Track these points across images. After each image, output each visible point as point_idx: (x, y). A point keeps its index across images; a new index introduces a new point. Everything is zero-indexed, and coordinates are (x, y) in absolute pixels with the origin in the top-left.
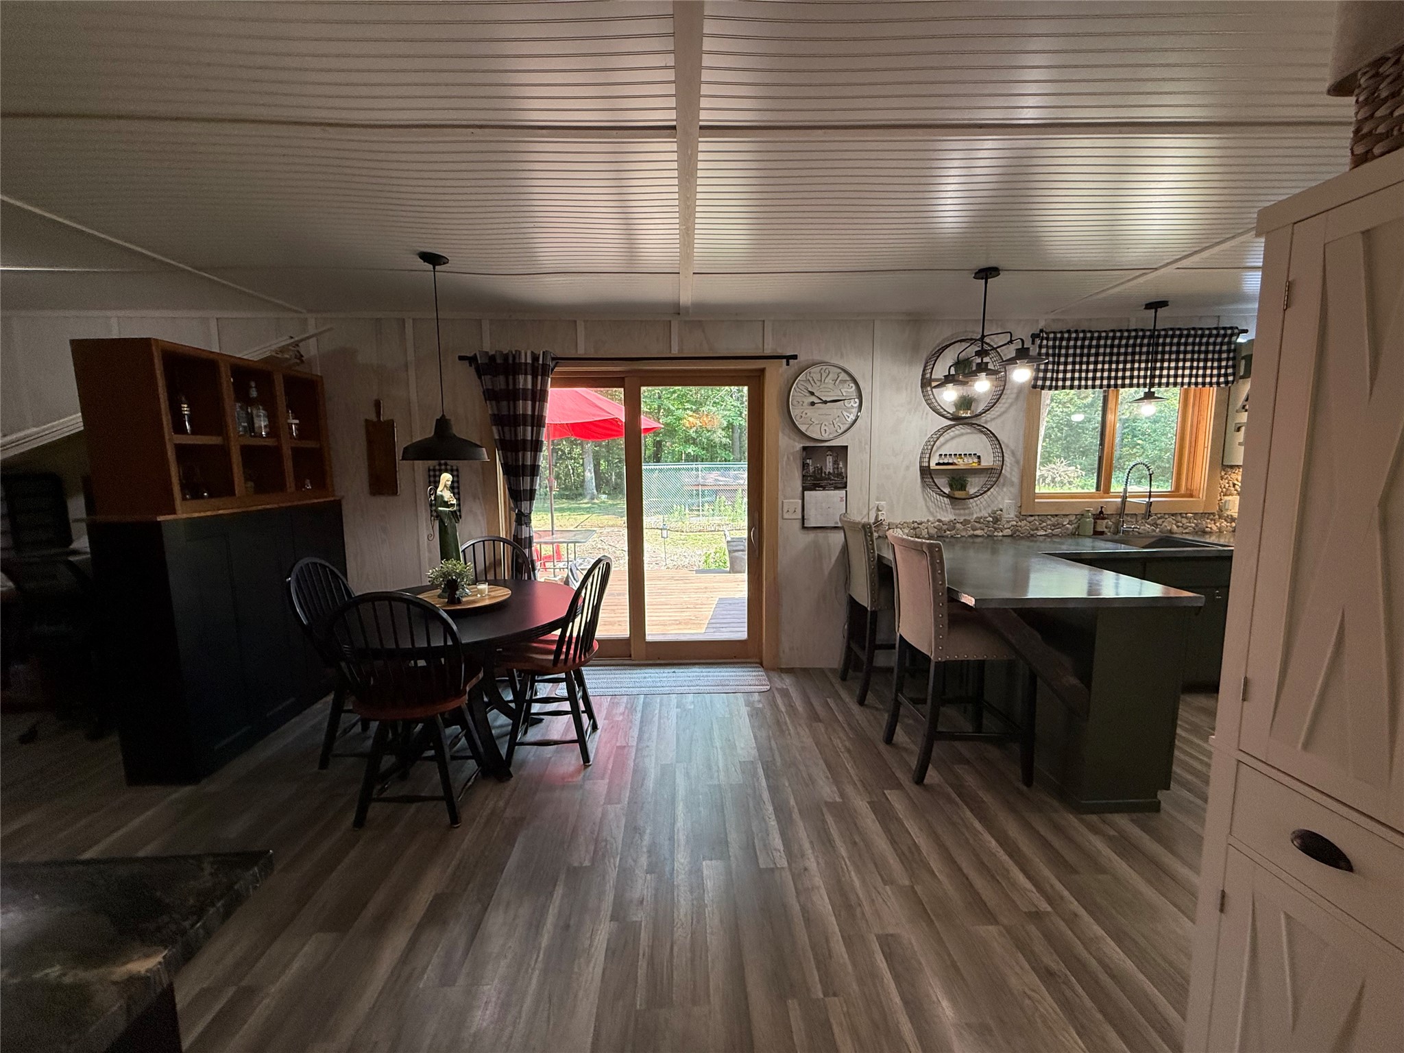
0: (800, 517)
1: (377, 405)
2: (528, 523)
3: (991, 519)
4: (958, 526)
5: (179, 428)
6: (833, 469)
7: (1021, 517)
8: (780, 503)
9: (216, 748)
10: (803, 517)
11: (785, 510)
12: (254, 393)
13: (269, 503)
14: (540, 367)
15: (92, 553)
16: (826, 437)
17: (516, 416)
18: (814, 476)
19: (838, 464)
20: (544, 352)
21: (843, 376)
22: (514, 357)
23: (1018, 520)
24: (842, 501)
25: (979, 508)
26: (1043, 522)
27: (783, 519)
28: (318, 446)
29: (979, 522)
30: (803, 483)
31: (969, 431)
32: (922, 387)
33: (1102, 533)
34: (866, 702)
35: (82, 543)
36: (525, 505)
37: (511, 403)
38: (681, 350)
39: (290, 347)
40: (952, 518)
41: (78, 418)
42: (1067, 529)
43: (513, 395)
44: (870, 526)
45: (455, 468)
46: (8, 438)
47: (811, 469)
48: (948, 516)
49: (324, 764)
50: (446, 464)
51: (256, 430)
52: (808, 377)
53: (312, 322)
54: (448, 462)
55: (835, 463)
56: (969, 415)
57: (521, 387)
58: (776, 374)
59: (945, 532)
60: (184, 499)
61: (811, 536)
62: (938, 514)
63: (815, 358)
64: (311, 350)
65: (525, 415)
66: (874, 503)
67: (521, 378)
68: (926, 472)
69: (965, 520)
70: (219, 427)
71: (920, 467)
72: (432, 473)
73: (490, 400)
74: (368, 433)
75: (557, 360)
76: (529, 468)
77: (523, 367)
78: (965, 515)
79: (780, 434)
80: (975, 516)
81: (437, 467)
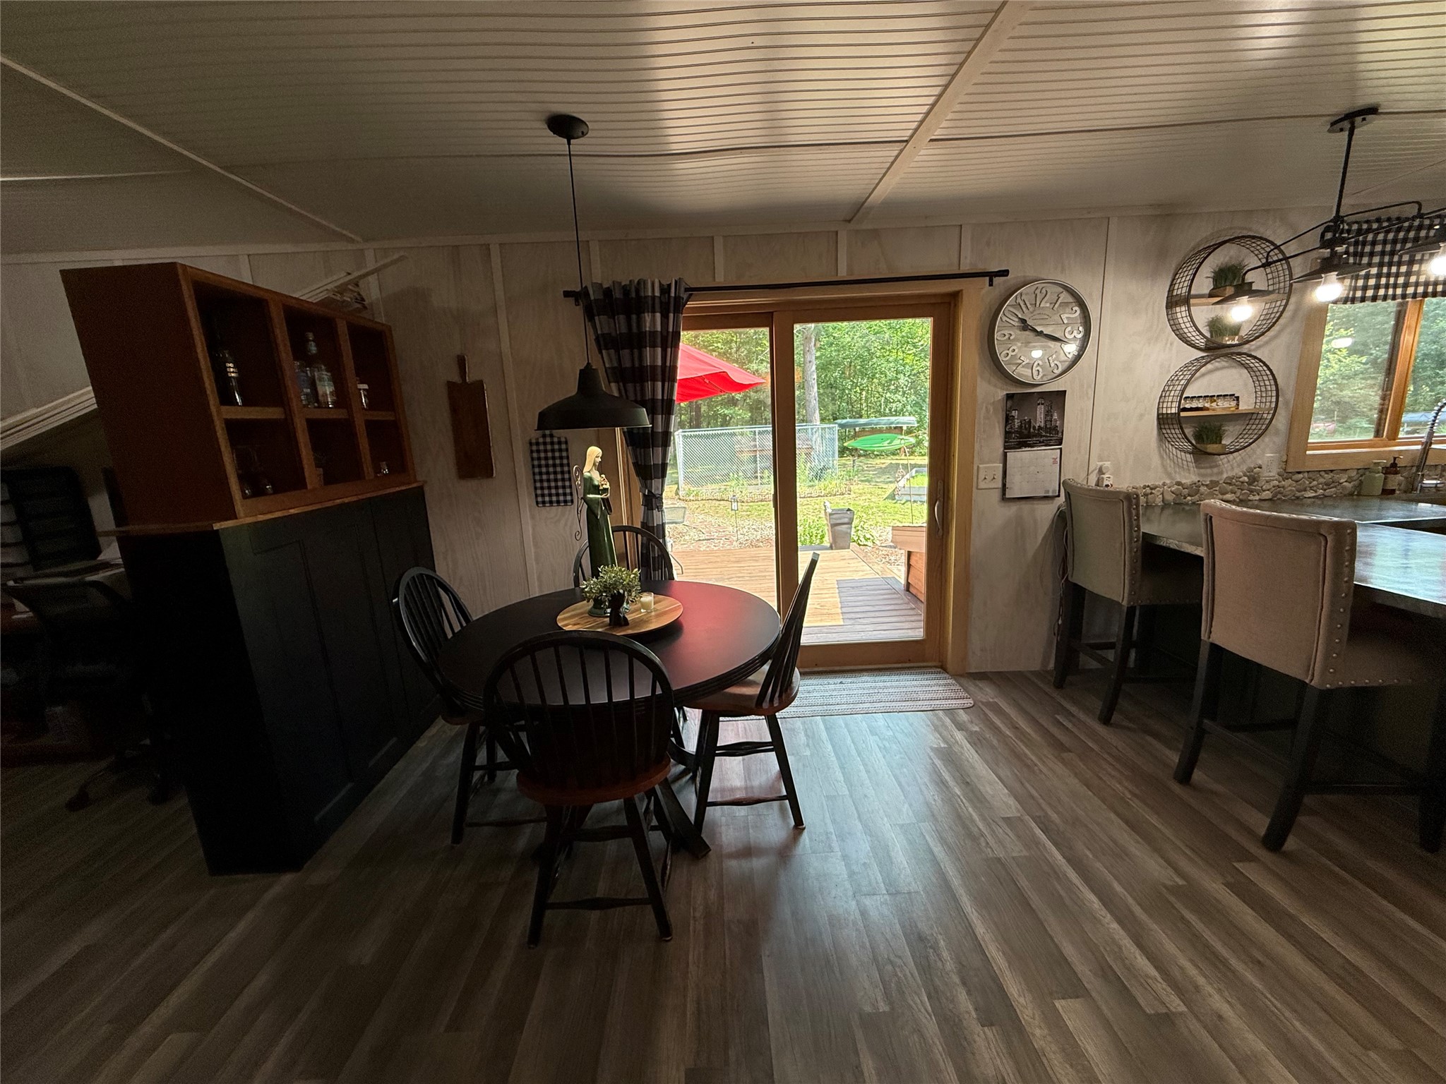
0: (1000, 485)
1: (461, 362)
2: (660, 508)
3: (1246, 479)
4: (1203, 489)
5: (227, 400)
6: (1046, 422)
7: (1285, 474)
8: (975, 468)
9: (317, 818)
10: (1004, 485)
11: (982, 476)
12: (313, 349)
13: (345, 495)
14: (672, 301)
15: (126, 565)
16: (1038, 378)
17: (642, 367)
18: (1019, 432)
19: (1052, 416)
20: (676, 282)
21: (1065, 297)
22: (637, 291)
23: (1281, 479)
24: (1055, 462)
25: (1231, 467)
26: (1314, 480)
27: (977, 489)
28: (392, 418)
29: (1230, 484)
30: (1005, 442)
31: (1224, 364)
32: (1167, 308)
33: (1393, 492)
34: (1112, 721)
35: (111, 552)
36: (655, 483)
37: (636, 351)
38: (850, 270)
39: (350, 287)
40: (1195, 479)
41: (88, 392)
42: (1344, 488)
43: (637, 340)
44: (1138, 496)
45: (563, 440)
46: (11, 421)
47: (1017, 423)
48: (1189, 477)
49: (458, 836)
50: (551, 436)
51: (320, 398)
52: (1019, 300)
53: (370, 255)
54: (556, 432)
55: (1048, 413)
56: (1236, 342)
57: (648, 329)
58: (976, 298)
59: (1185, 498)
60: (245, 497)
61: (1013, 509)
62: (1177, 476)
63: (1028, 274)
64: (372, 291)
65: (654, 367)
66: (1095, 464)
67: (648, 317)
68: (1164, 421)
69: (1211, 481)
70: (277, 396)
71: (1158, 415)
72: (534, 448)
73: (607, 349)
74: (451, 397)
75: (693, 291)
76: (660, 435)
77: (650, 302)
78: (1211, 475)
79: (979, 379)
80: (1225, 476)
81: (541, 440)
